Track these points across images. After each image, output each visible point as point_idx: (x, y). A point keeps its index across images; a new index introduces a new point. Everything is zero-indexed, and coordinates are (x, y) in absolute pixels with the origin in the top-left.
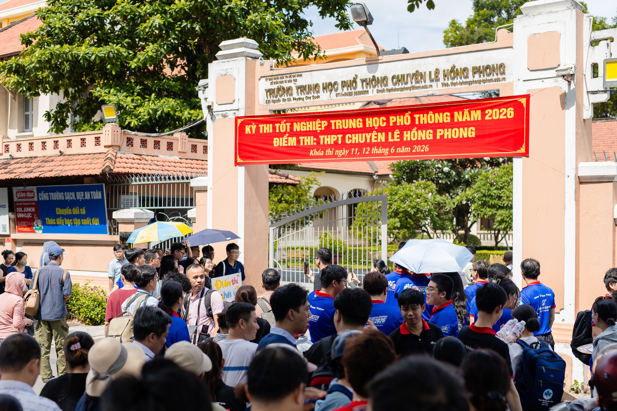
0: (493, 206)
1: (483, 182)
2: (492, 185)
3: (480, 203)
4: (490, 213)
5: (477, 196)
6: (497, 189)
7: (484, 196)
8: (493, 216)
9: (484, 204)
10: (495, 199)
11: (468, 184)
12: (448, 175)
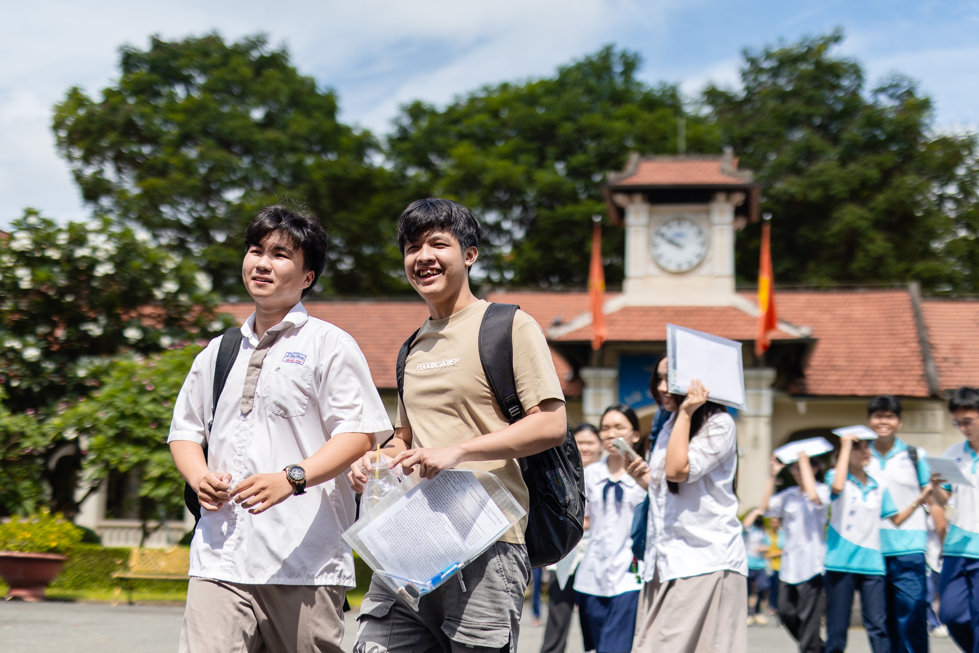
0: (139, 442)
1: (121, 385)
2: (142, 391)
3: (111, 433)
4: (134, 459)
5: (104, 416)
6: (154, 400)
7: (123, 416)
8: (141, 465)
9: (122, 437)
10: (147, 425)
11: (82, 390)
12: (34, 368)
